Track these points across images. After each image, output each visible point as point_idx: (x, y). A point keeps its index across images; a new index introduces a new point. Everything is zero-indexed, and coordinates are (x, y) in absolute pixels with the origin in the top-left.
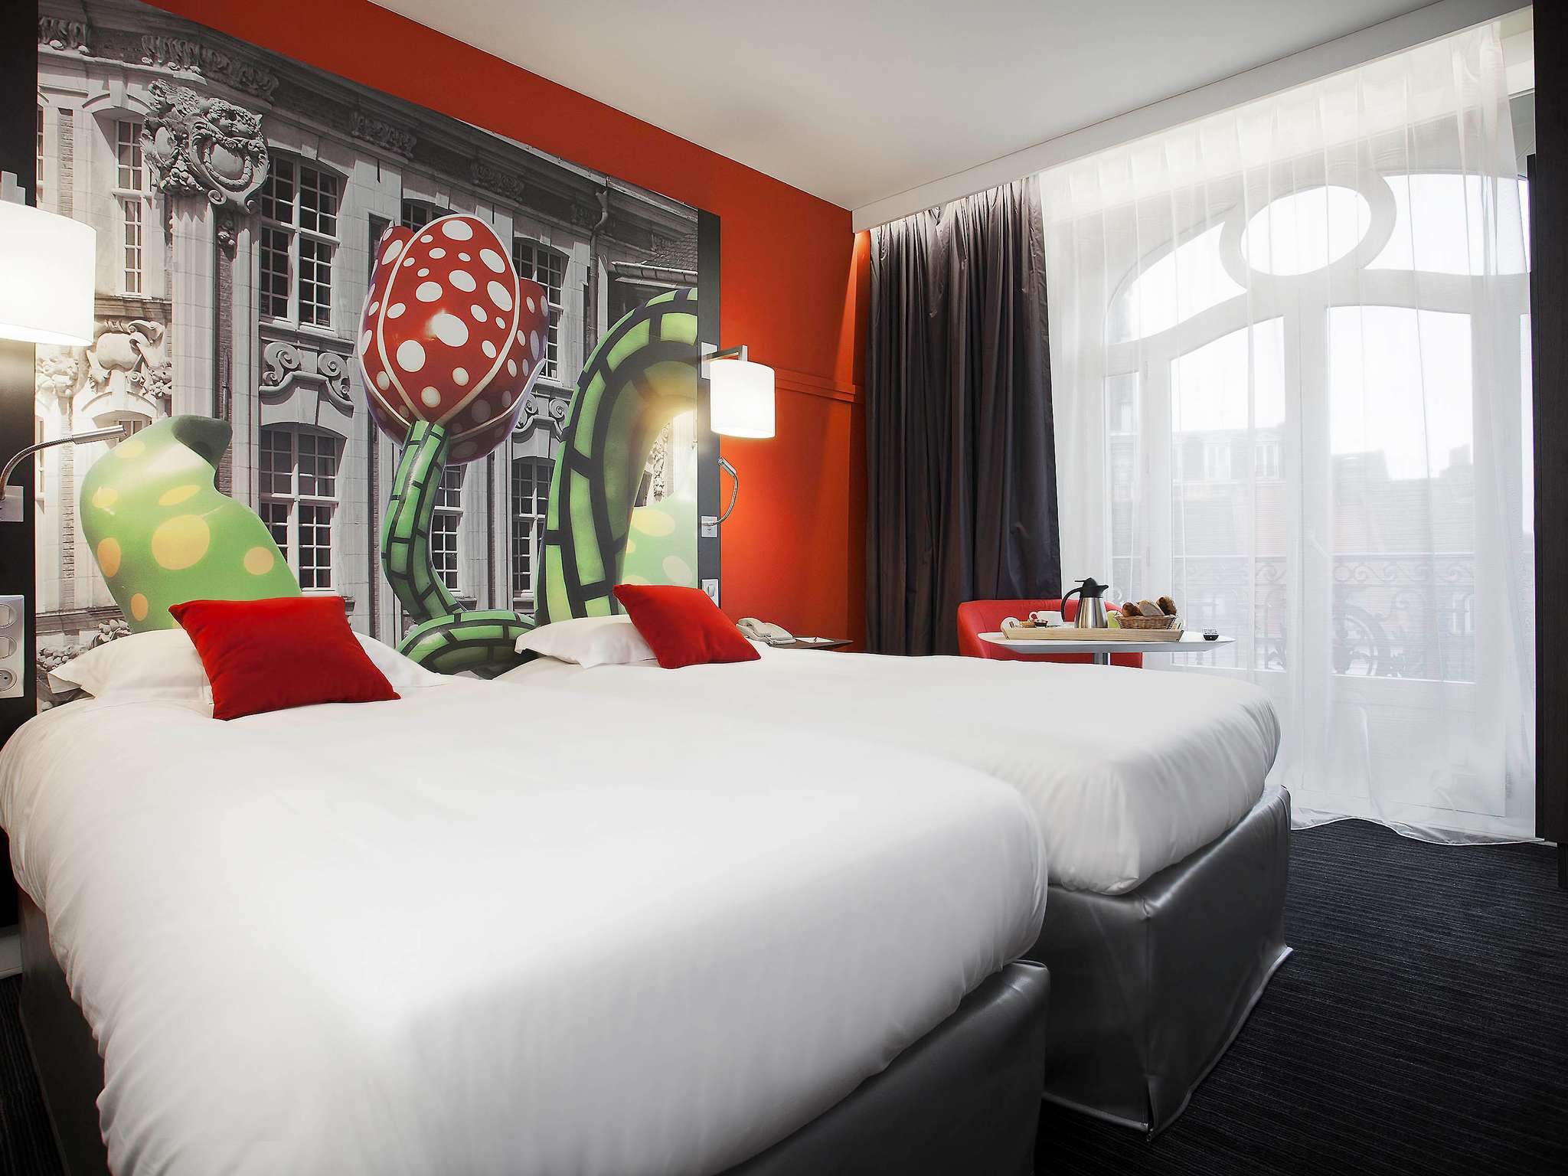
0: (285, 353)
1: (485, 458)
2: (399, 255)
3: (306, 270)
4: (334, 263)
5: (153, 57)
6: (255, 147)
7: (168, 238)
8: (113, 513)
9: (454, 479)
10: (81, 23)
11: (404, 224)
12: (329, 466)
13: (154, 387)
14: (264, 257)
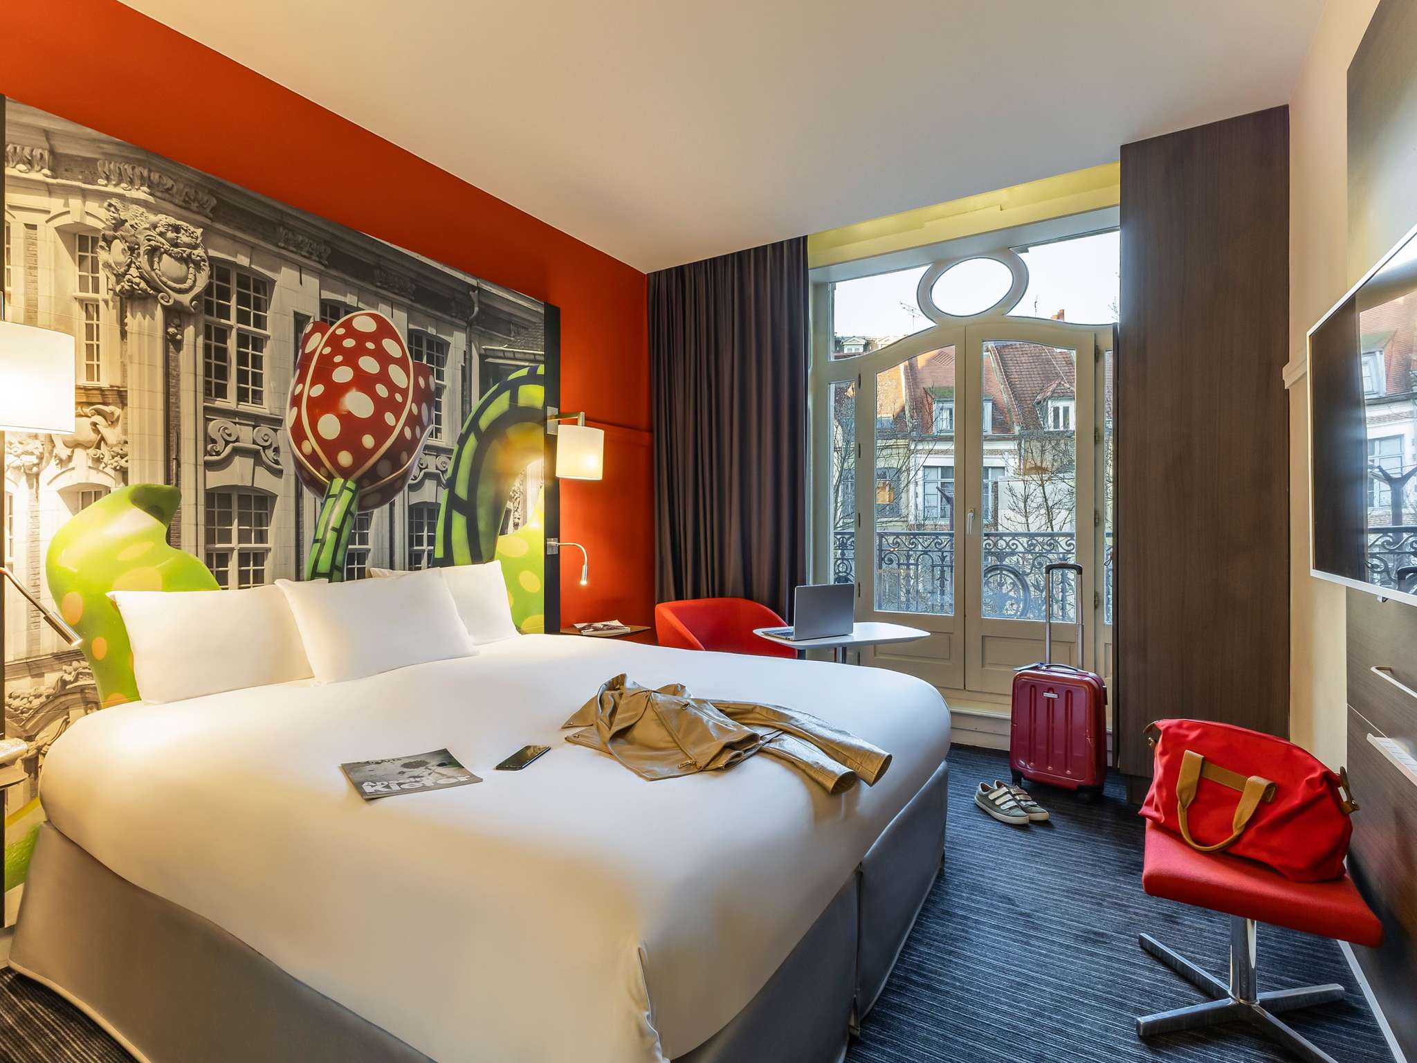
0: (226, 428)
1: (387, 506)
2: (318, 346)
3: (242, 358)
4: (266, 353)
5: (108, 178)
6: (198, 256)
7: (124, 334)
8: (76, 571)
9: (363, 523)
10: (44, 149)
11: (322, 320)
12: (263, 520)
13: (113, 461)
14: (207, 348)
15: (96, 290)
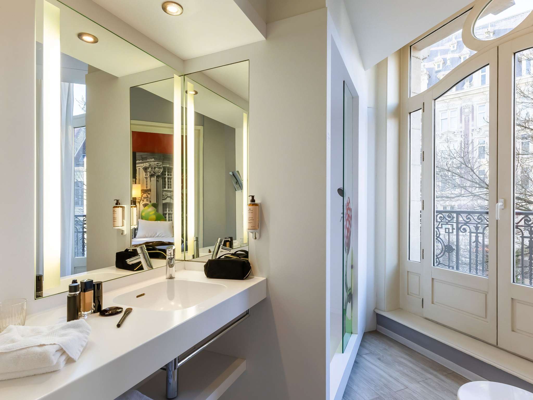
15: (147, 176)
